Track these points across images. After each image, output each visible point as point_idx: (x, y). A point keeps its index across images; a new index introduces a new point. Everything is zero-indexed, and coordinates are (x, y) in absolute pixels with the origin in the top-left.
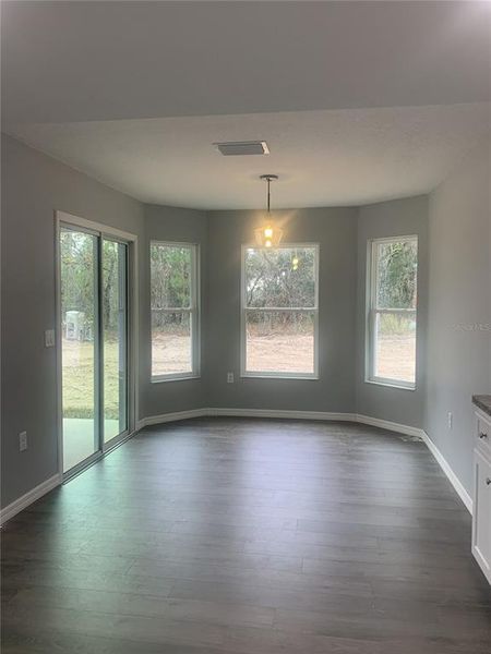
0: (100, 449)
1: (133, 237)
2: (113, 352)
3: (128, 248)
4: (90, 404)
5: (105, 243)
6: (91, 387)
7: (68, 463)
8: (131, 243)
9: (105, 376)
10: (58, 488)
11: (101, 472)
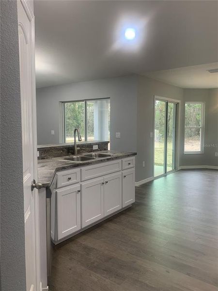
0: (166, 173)
1: (179, 101)
2: (170, 146)
3: (177, 105)
4: (163, 162)
5: (169, 104)
6: (163, 158)
7: (156, 175)
8: (178, 103)
9: (168, 155)
10: (153, 180)
11: (166, 179)
